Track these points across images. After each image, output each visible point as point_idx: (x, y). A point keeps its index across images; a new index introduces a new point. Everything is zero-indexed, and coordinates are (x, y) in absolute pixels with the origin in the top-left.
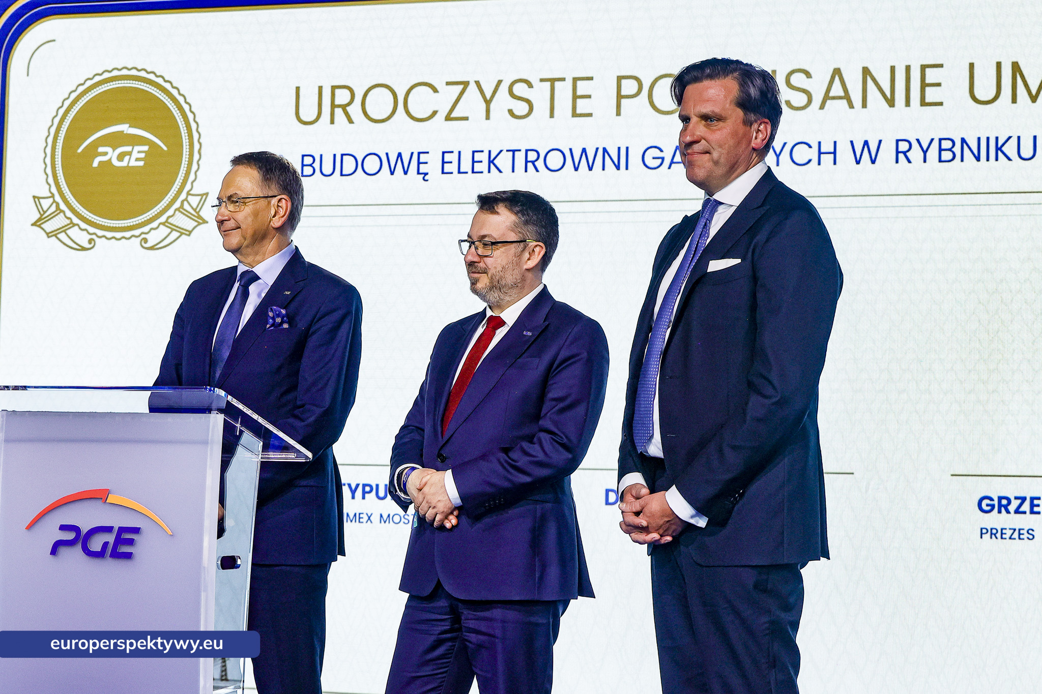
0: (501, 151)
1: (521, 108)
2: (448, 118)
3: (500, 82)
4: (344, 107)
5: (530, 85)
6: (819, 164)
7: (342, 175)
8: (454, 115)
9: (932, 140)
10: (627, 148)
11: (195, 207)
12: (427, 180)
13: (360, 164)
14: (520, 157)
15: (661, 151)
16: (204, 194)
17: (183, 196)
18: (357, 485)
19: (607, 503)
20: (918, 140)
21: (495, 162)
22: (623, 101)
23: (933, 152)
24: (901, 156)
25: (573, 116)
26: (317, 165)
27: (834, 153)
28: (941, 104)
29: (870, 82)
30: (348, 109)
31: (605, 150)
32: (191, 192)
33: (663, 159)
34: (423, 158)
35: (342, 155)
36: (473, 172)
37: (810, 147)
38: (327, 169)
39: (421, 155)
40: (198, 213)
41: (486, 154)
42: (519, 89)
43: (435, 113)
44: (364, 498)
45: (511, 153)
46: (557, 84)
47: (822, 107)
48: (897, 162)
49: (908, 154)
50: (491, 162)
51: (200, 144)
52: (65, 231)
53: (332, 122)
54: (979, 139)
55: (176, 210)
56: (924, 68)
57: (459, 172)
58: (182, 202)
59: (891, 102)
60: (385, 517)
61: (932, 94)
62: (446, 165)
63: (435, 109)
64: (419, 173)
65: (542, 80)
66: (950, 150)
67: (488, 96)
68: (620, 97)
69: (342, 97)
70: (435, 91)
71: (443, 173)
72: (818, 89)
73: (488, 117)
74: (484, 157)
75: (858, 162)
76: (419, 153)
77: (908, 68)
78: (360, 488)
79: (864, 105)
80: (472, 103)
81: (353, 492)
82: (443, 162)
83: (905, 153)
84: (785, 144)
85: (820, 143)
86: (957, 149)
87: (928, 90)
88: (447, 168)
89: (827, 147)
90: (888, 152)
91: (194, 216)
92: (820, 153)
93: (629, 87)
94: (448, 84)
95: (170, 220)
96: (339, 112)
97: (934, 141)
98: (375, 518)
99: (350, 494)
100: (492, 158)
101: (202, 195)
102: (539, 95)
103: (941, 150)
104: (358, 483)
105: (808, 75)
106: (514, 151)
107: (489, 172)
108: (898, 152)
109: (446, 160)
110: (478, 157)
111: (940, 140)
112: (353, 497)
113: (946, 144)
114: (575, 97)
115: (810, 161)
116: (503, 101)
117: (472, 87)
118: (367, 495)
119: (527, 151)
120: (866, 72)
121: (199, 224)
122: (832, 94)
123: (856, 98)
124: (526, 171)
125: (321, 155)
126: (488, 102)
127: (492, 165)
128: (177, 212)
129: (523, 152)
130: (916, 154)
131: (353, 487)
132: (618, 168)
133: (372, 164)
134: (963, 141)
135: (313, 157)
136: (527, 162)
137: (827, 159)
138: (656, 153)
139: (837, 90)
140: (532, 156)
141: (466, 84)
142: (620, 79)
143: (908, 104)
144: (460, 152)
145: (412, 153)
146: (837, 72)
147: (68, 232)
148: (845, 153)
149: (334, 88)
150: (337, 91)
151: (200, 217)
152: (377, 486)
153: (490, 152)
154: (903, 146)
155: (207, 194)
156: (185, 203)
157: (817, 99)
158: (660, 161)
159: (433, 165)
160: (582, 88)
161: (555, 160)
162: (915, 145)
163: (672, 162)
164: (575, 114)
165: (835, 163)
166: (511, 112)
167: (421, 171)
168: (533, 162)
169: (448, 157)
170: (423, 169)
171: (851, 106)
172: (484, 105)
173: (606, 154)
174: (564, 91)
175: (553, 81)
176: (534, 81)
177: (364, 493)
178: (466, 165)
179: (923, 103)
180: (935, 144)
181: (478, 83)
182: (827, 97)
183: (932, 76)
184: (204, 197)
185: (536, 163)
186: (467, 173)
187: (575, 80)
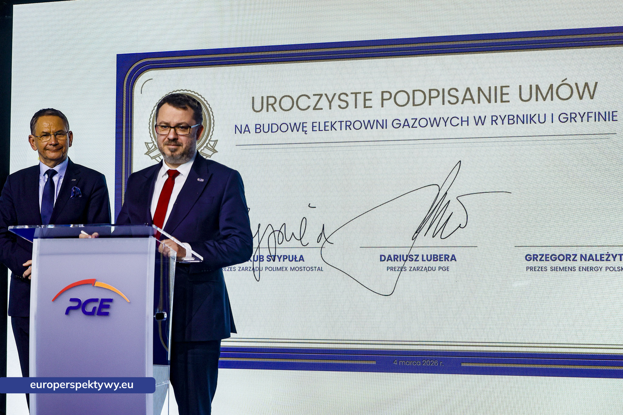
0: (336, 122)
1: (343, 104)
2: (315, 109)
3: (335, 94)
4: (272, 105)
5: (347, 95)
6: (462, 125)
7: (272, 132)
8: (317, 107)
9: (505, 116)
10: (386, 120)
11: (212, 145)
12: (307, 134)
13: (279, 128)
14: (344, 124)
15: (400, 121)
16: (216, 141)
17: (207, 142)
18: (281, 256)
19: (381, 260)
20: (500, 116)
21: (334, 126)
22: (384, 102)
23: (506, 120)
24: (494, 122)
25: (364, 108)
26: (262, 128)
27: (468, 121)
28: (509, 101)
29: (481, 93)
30: (274, 105)
31: (377, 121)
32: (211, 140)
33: (400, 124)
34: (305, 125)
35: (272, 124)
36: (325, 130)
37: (458, 119)
38: (266, 130)
39: (304, 124)
40: (214, 148)
41: (330, 123)
42: (343, 97)
43: (309, 107)
44: (284, 261)
45: (340, 123)
46: (358, 94)
47: (462, 103)
48: (492, 124)
49: (496, 121)
50: (332, 126)
51: (214, 120)
52: (159, 157)
53: (267, 111)
54: (524, 115)
55: (204, 147)
56: (502, 87)
57: (319, 130)
58: (207, 144)
59: (489, 101)
60: (292, 268)
61: (505, 98)
62: (314, 127)
63: (309, 105)
64: (303, 131)
65: (352, 93)
66: (512, 119)
67: (330, 100)
68: (383, 100)
69: (271, 101)
70: (309, 98)
71: (313, 131)
72: (461, 96)
73: (330, 108)
74: (329, 124)
75: (477, 125)
76: (303, 123)
77: (496, 87)
78: (282, 258)
79: (479, 102)
80: (324, 103)
81: (279, 259)
82: (313, 127)
83: (495, 121)
84: (448, 118)
85: (462, 117)
86: (515, 119)
87: (504, 96)
88: (314, 129)
89: (465, 119)
90: (488, 121)
91: (212, 149)
92: (462, 121)
93: (386, 96)
94: (314, 95)
95: (202, 151)
96: (270, 107)
97: (506, 116)
98: (289, 269)
99: (278, 260)
100: (332, 125)
101: (215, 141)
102: (351, 99)
103: (509, 119)
104: (282, 255)
105: (457, 91)
106: (341, 122)
107: (331, 130)
108: (492, 121)
109: (314, 126)
110: (327, 124)
111: (509, 116)
112: (280, 261)
113: (511, 117)
114: (365, 100)
115: (458, 124)
116: (336, 102)
117: (324, 97)
118: (285, 260)
119: (346, 121)
120: (480, 89)
121: (214, 153)
122: (466, 98)
123: (476, 99)
124: (346, 130)
125: (263, 124)
126: (330, 102)
127: (332, 127)
128: (205, 148)
129: (345, 122)
130: (499, 121)
131: (279, 257)
132: (383, 128)
133: (284, 128)
134: (517, 116)
135: (260, 125)
136: (346, 126)
137: (465, 124)
138: (398, 122)
139: (468, 96)
140: (348, 124)
141: (321, 95)
142: (383, 92)
143: (496, 102)
144: (319, 122)
145: (300, 123)
146: (468, 89)
147: (160, 157)
148: (471, 121)
149: (268, 97)
150: (270, 99)
151: (215, 150)
152: (289, 256)
153: (331, 122)
154: (494, 118)
155: (217, 140)
156: (208, 144)
157: (461, 100)
158: (399, 125)
159: (309, 128)
160: (368, 96)
161: (357, 125)
162: (499, 117)
163: (404, 125)
164: (365, 107)
165: (468, 125)
166: (339, 106)
167: (304, 130)
168: (349, 126)
169: (314, 124)
170: (305, 129)
171: (474, 103)
172: (328, 103)
173: (378, 123)
174: (360, 97)
175: (356, 94)
176: (348, 93)
177: (284, 259)
178: (322, 128)
179: (502, 101)
180: (507, 117)
181: (326, 95)
182: (464, 99)
183: (505, 90)
184: (216, 142)
185: (350, 126)
186: (322, 130)
187: (365, 93)
